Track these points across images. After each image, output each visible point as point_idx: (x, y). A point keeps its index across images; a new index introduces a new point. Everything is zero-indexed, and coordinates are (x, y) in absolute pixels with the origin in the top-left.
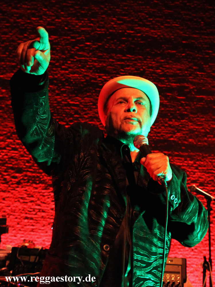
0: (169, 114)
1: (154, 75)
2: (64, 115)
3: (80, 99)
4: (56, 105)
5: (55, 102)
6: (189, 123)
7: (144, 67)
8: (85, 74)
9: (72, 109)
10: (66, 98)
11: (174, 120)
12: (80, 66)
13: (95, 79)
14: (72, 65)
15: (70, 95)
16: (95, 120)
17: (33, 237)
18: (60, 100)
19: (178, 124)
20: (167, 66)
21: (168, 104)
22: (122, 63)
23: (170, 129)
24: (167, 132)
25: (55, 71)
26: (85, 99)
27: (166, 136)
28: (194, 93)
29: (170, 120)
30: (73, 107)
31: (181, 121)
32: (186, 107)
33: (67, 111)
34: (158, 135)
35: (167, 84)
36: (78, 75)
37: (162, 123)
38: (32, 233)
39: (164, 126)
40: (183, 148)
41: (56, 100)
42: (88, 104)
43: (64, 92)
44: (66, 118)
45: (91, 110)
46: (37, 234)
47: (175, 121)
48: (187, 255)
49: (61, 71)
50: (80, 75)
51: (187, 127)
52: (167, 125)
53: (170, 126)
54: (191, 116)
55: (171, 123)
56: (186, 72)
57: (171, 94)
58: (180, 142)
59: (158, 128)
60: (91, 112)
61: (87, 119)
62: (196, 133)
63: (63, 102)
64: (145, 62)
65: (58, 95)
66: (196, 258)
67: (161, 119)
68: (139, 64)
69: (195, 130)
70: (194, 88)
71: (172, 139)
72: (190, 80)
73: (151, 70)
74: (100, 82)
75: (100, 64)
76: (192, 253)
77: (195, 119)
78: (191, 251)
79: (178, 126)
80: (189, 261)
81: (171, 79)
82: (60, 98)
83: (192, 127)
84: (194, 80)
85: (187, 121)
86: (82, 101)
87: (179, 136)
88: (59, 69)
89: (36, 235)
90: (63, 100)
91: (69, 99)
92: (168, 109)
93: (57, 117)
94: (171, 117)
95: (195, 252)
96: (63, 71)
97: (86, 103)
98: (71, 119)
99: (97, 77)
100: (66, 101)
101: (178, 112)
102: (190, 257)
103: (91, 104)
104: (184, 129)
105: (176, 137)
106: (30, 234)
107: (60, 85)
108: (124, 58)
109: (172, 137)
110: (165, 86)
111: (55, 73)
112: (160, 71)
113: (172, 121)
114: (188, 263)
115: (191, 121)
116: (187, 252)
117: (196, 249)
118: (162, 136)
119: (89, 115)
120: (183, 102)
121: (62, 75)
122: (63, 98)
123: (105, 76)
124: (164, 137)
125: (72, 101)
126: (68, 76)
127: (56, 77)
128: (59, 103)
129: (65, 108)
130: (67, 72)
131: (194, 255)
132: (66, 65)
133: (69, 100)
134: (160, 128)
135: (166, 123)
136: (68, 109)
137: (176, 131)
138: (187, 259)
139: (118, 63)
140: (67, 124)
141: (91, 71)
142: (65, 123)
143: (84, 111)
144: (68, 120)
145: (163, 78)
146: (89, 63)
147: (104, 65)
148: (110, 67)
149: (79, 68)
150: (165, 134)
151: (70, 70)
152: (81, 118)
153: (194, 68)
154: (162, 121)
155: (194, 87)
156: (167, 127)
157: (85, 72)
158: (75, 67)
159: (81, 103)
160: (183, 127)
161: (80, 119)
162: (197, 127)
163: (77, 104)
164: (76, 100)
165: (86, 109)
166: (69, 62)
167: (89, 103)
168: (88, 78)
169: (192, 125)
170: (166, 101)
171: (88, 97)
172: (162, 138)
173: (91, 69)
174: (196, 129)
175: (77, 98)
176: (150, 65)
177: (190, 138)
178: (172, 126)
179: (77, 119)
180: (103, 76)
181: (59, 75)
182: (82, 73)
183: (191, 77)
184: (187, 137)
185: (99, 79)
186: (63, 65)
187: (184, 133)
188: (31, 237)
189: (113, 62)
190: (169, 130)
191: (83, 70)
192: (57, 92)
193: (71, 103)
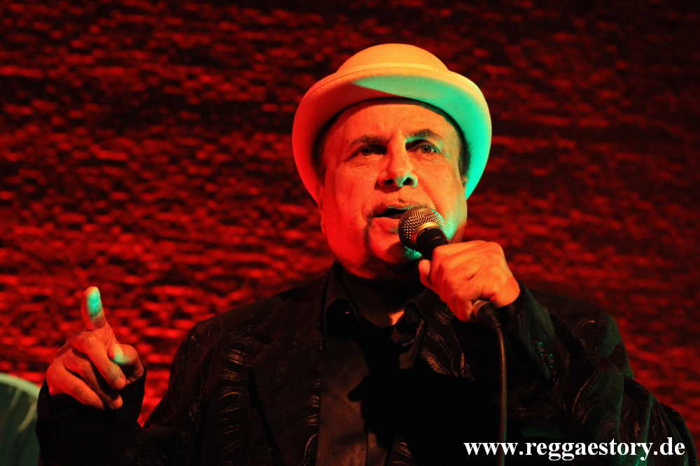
2: (81, 195)
3: (129, 143)
4: (54, 161)
5: (51, 152)
7: (327, 49)
8: (145, 66)
9: (105, 175)
10: (86, 141)
12: (128, 40)
13: (177, 83)
14: (103, 39)
15: (99, 133)
16: (177, 208)
18: (67, 146)
22: (261, 35)
25: (50, 56)
26: (146, 143)
30: (108, 170)
33: (88, 180)
36: (121, 71)
41: (53, 145)
42: (155, 160)
43: (80, 123)
44: (86, 203)
45: (163, 179)
49: (67, 58)
50: (130, 71)
60: (164, 183)
61: (150, 205)
63: (76, 154)
64: (329, 34)
65: (60, 129)
68: (312, 41)
74: (191, 92)
75: (193, 39)
82: (66, 141)
86: (136, 151)
88: (63, 50)
90: (76, 148)
91: (96, 142)
93: (56, 199)
96: (75, 59)
97: (147, 156)
98: (101, 204)
99: (184, 76)
100: (84, 149)
103: (165, 159)
107: (66, 98)
108: (264, 20)
111: (49, 61)
119: (158, 194)
121: (72, 69)
122: (76, 142)
123: (208, 74)
125: (104, 150)
126: (90, 72)
127: (53, 74)
128: (62, 156)
129: (83, 171)
130: (88, 60)
132: (84, 36)
133: (94, 148)
136: (91, 175)
139: (249, 35)
140: (90, 221)
141: (164, 59)
142: (82, 218)
143: (141, 180)
144: (92, 209)
146: (158, 35)
147: (204, 40)
148: (220, 47)
149: (126, 48)
151: (97, 52)
152: (133, 201)
157: (147, 60)
158: (114, 44)
159: (133, 157)
161: (129, 206)
163: (120, 161)
164: (118, 149)
165: (148, 176)
166: (95, 29)
167: (158, 155)
168: (153, 82)
171: (154, 137)
173: (162, 51)
175: (121, 140)
179: (120, 205)
180: (202, 74)
181: (62, 70)
182: (136, 63)
185: (190, 84)
186: (77, 36)
189: (230, 32)
191: (139, 55)
192: (57, 121)
193: (104, 155)
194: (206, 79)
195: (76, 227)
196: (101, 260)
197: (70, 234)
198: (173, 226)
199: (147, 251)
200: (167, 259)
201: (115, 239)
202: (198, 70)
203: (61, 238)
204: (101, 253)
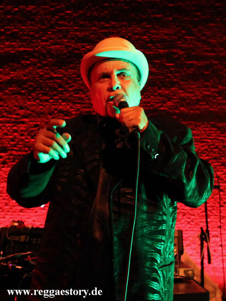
0: (158, 83)
1: (140, 42)
2: (47, 89)
3: (64, 71)
4: (38, 79)
5: (37, 76)
6: (180, 90)
7: (129, 34)
8: (67, 44)
9: (55, 82)
10: (49, 71)
11: (163, 88)
12: (61, 36)
13: (78, 49)
14: (53, 36)
15: (53, 68)
16: (81, 93)
17: (23, 217)
18: (42, 73)
19: (167, 93)
20: (154, 32)
21: (156, 71)
22: (106, 31)
23: (159, 98)
24: (157, 101)
25: (35, 43)
26: (69, 71)
27: (156, 105)
28: (183, 59)
29: (160, 88)
30: (56, 81)
31: (171, 89)
32: (176, 75)
33: (50, 84)
34: (148, 105)
35: (155, 50)
36: (59, 46)
37: (151, 92)
38: (21, 214)
39: (153, 95)
40: (175, 117)
41: (38, 73)
42: (72, 76)
43: (46, 65)
44: (50, 92)
45: (75, 82)
46: (27, 214)
47: (166, 89)
48: (184, 228)
49: (41, 43)
50: (62, 46)
51: (177, 95)
52: (156, 94)
53: (160, 95)
54: (181, 83)
55: (160, 91)
56: (174, 37)
57: (159, 61)
58: (171, 111)
59: (146, 97)
60: (76, 84)
61: (71, 92)
62: (187, 101)
63: (45, 76)
64: (130, 28)
65: (39, 68)
66: (192, 230)
67: (150, 88)
68: (124, 31)
69: (186, 97)
70: (183, 54)
71: (162, 108)
72: (179, 45)
73: (136, 36)
74: (83, 52)
75: (83, 34)
76: (189, 226)
77: (186, 86)
78: (187, 224)
79: (168, 94)
80: (185, 234)
81: (158, 45)
82: (42, 72)
83: (183, 95)
84: (183, 45)
85: (177, 89)
86: (65, 73)
87: (170, 105)
88: (39, 41)
89: (25, 215)
90: (45, 74)
91: (52, 71)
92: (156, 77)
93: (40, 92)
94: (160, 85)
95: (191, 224)
96: (44, 43)
97: (70, 75)
98: (55, 92)
99: (80, 47)
100: (48, 74)
101: (167, 80)
102: (186, 230)
103: (75, 76)
104: (175, 98)
105: (166, 106)
106: (19, 215)
107: (41, 57)
108: (107, 25)
109: (162, 106)
110: (152, 53)
111: (35, 45)
112: (146, 37)
113: (161, 89)
114: (184, 236)
115: (182, 89)
116: (183, 225)
117: (192, 221)
118: (152, 105)
119: (74, 88)
120: (173, 69)
121: (43, 47)
122: (45, 72)
123: (89, 45)
124: (154, 106)
125: (55, 74)
126: (49, 47)
127: (36, 49)
128: (41, 76)
129: (48, 81)
130: (48, 43)
131: (190, 227)
132: (46, 36)
133: (52, 73)
134: (149, 97)
135: (156, 92)
136: (51, 83)
137: (166, 100)
138: (183, 232)
139: (102, 31)
140: (51, 99)
141: (73, 41)
142: (49, 98)
143: (68, 83)
144: (52, 94)
145: (150, 45)
146: (71, 33)
147: (87, 34)
148: (93, 36)
149: (60, 38)
150: (154, 104)
151: (51, 41)
152: (66, 91)
153: (182, 32)
154: (151, 90)
155: (183, 52)
156: (156, 96)
157: (68, 42)
158: (57, 38)
159: (64, 76)
160: (173, 95)
161: (64, 92)
162: (188, 95)
163: (60, 77)
164: (59, 73)
165: (70, 82)
166: (50, 33)
167: (73, 74)
168: (70, 49)
169: (182, 93)
170: (154, 69)
171: (71, 68)
172: (151, 108)
173: (72, 38)
174: (188, 96)
175: (60, 70)
176: (136, 31)
177: (182, 106)
178: (162, 95)
179: (61, 92)
180: (87, 46)
181: (40, 47)
182: (64, 43)
183: (179, 42)
184: (178, 105)
185: (82, 49)
186: (44, 36)
187: (175, 101)
188: (21, 218)
189: (96, 30)
190: (159, 100)
191: (65, 40)
192: (38, 65)
193: (54, 75)
194: (88, 47)
195: (47, 101)
196: (56, 112)
197: (45, 104)
198: (80, 98)
199: (71, 108)
200: (78, 110)
201: (60, 104)
202: (85, 44)
203: (42, 105)
204: (56, 109)
